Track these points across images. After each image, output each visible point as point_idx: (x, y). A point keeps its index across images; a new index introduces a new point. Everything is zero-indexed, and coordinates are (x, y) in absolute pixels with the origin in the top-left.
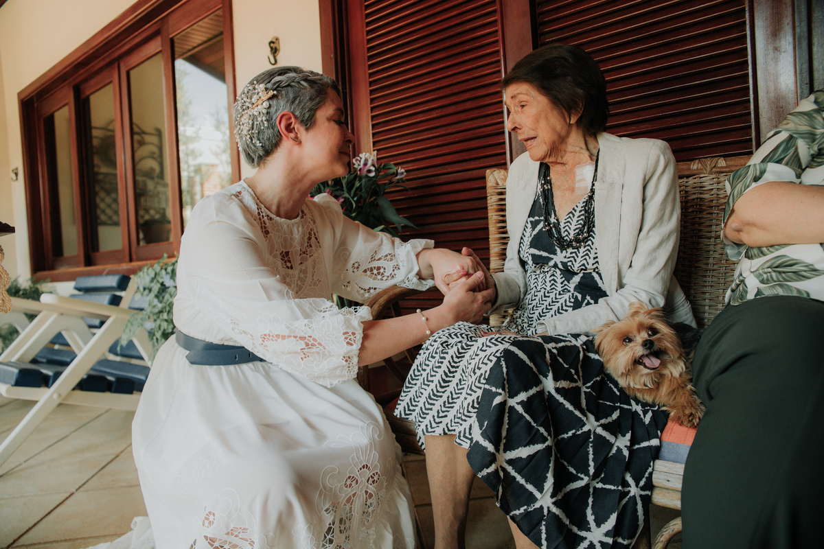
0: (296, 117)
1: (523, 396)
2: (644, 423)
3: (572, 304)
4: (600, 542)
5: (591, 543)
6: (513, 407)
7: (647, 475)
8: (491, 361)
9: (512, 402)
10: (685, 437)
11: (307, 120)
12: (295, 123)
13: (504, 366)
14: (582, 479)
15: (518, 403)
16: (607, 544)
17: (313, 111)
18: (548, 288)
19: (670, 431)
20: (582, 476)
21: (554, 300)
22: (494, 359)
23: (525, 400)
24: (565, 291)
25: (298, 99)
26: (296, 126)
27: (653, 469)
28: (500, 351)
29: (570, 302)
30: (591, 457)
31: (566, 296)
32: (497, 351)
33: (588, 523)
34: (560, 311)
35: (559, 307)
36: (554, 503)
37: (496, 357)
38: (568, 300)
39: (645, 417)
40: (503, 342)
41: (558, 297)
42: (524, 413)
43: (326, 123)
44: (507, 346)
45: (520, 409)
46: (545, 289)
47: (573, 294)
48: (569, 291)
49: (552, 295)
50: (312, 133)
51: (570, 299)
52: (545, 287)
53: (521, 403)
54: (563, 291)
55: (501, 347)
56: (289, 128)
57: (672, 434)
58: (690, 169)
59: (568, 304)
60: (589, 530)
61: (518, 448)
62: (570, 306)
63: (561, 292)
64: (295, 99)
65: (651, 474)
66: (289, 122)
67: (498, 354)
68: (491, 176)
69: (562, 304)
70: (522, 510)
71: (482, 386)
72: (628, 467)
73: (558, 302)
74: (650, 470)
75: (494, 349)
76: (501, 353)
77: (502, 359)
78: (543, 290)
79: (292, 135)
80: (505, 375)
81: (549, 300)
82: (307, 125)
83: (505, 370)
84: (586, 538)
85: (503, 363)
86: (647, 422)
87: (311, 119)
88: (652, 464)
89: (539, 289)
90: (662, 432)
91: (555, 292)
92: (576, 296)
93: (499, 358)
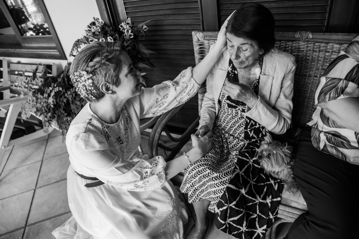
0: (109, 83)
1: (234, 203)
2: (275, 190)
3: (245, 124)
4: (261, 233)
5: (258, 233)
6: (231, 206)
7: (276, 211)
8: (222, 192)
9: (231, 205)
10: (290, 196)
11: (116, 82)
12: (110, 85)
13: (227, 195)
14: (255, 215)
15: (233, 205)
16: (264, 233)
17: (117, 76)
18: (234, 115)
19: (284, 193)
20: (255, 214)
21: (237, 121)
22: (223, 192)
23: (235, 203)
24: (242, 117)
25: (108, 74)
26: (111, 86)
27: (278, 209)
28: (225, 188)
29: (244, 123)
30: (258, 208)
31: (243, 120)
32: (224, 188)
33: (257, 227)
34: (240, 126)
35: (239, 125)
36: (246, 229)
37: (224, 191)
38: (243, 122)
39: (275, 187)
40: (226, 183)
41: (239, 120)
42: (235, 208)
43: (126, 79)
44: (228, 185)
45: (234, 207)
46: (232, 115)
47: (245, 119)
48: (244, 118)
49: (236, 119)
50: (120, 87)
51: (244, 122)
52: (232, 114)
53: (234, 205)
54: (241, 117)
55: (225, 186)
56: (108, 89)
57: (285, 195)
58: (294, 37)
59: (243, 124)
60: (257, 229)
61: (234, 217)
62: (244, 125)
63: (240, 118)
64: (106, 74)
65: (278, 211)
66: (106, 86)
67: (224, 190)
68: (195, 36)
69: (240, 124)
70: (236, 232)
71: (219, 200)
72: (270, 210)
73: (239, 122)
74: (277, 209)
75: (222, 187)
76: (225, 189)
77: (226, 192)
78: (231, 115)
79: (110, 92)
80: (228, 198)
81: (234, 120)
82: (116, 85)
83: (227, 196)
84: (256, 232)
85: (227, 193)
86: (276, 190)
87: (118, 80)
88: (278, 208)
89: (229, 113)
90: (281, 194)
91: (237, 117)
92: (247, 121)
93: (225, 191)
